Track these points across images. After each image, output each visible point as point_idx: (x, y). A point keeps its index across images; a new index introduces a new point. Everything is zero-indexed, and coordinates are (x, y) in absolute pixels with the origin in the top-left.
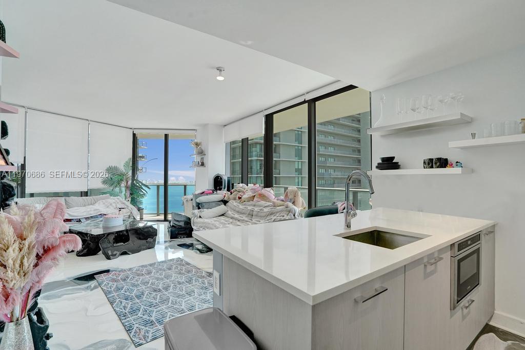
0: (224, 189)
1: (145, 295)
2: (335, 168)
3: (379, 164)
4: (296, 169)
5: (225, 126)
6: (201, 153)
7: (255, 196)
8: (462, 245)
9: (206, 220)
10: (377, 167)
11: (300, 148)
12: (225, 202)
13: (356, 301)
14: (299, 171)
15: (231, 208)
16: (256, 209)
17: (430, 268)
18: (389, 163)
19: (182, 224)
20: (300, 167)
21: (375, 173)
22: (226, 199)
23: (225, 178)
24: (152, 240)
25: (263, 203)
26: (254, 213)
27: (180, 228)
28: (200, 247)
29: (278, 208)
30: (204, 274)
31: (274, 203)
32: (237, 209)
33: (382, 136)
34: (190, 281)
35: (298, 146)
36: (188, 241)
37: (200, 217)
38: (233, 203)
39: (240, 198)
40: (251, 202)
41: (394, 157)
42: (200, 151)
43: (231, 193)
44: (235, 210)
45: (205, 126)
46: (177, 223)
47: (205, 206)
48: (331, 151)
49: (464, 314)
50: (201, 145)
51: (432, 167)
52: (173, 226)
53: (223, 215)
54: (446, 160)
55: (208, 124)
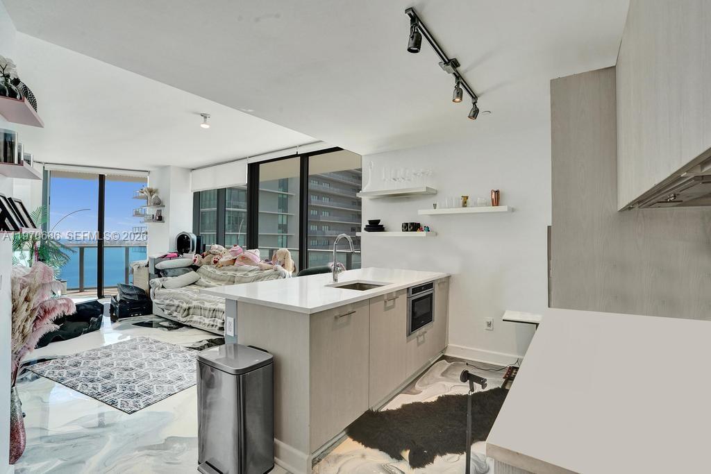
0: (193, 251)
1: (115, 374)
2: (330, 225)
3: (367, 226)
4: (279, 225)
5: (193, 169)
6: (159, 203)
7: (235, 259)
8: (416, 289)
9: (173, 291)
10: (365, 229)
11: (285, 197)
12: (195, 268)
13: (336, 318)
14: (284, 228)
15: (204, 275)
16: (239, 274)
17: (390, 303)
18: (375, 226)
19: (136, 298)
20: (285, 223)
21: (364, 235)
22: (196, 263)
23: (194, 237)
24: (96, 319)
25: (246, 266)
26: (236, 279)
27: (133, 302)
28: (166, 324)
29: (265, 271)
30: (182, 349)
31: (261, 266)
32: (213, 276)
33: (371, 199)
34: (168, 356)
35: (283, 194)
36: (146, 319)
37: (163, 287)
38: (206, 269)
39: (215, 262)
40: (231, 267)
41: (379, 221)
42: (157, 202)
43: (203, 257)
44: (210, 277)
45: (164, 168)
46: (128, 297)
47: (170, 273)
48: (325, 202)
49: (419, 341)
50: (158, 193)
51: (407, 230)
52: (121, 301)
53: (194, 284)
54: (419, 224)
55: (169, 166)
